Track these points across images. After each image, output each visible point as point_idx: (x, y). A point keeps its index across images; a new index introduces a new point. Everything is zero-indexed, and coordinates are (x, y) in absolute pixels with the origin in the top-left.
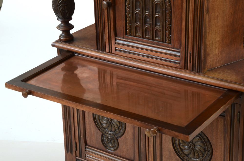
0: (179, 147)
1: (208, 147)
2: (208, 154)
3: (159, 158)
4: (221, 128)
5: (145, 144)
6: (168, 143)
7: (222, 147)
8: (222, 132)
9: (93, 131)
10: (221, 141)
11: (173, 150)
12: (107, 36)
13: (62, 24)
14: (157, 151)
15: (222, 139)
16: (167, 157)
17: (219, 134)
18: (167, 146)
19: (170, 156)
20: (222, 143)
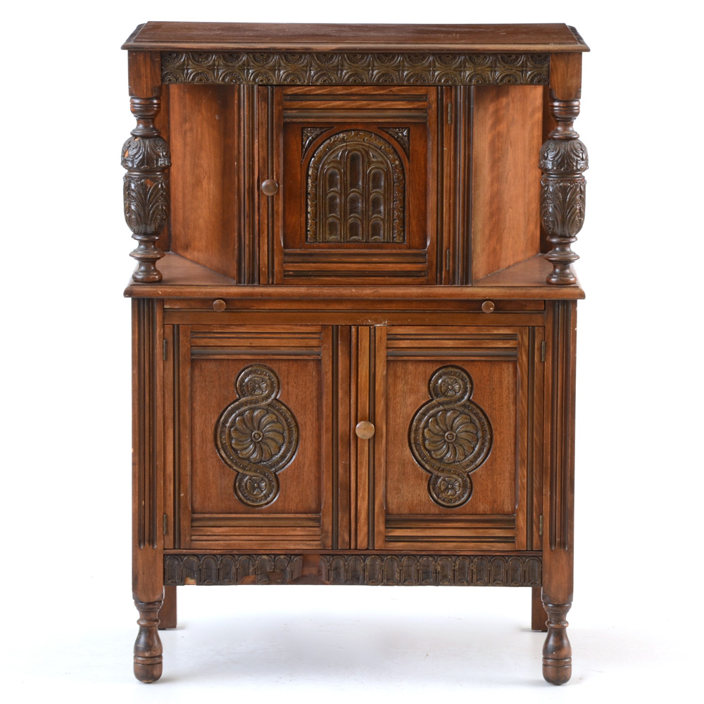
1: (483, 430)
4: (508, 383)
5: (348, 463)
6: (400, 445)
7: (511, 421)
8: (510, 390)
9: (211, 476)
10: (509, 407)
12: (263, 250)
13: (142, 247)
15: (511, 403)
17: (504, 396)
18: (397, 454)
19: (404, 474)
20: (512, 412)
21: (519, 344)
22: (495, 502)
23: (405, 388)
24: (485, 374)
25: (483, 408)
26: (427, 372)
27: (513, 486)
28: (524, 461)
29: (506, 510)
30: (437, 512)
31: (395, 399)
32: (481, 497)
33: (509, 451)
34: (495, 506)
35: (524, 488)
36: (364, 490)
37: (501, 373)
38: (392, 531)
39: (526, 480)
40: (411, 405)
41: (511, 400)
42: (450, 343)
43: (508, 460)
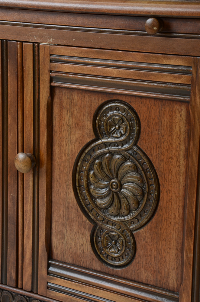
0: (87, 194)
1: (150, 183)
2: (148, 200)
3: (44, 226)
4: (180, 130)
5: (16, 196)
6: (65, 186)
7: (181, 178)
8: (182, 139)
10: (179, 162)
11: (75, 202)
14: (40, 208)
15: (182, 156)
16: (61, 220)
17: (174, 146)
18: (62, 195)
19: (68, 219)
20: (182, 167)
21: (192, 80)
22: (159, 272)
23: (71, 121)
24: (153, 116)
25: (150, 157)
26: (93, 105)
27: (180, 258)
28: (191, 231)
29: (170, 285)
30: (99, 269)
31: (60, 133)
32: (144, 263)
33: (177, 215)
34: (159, 277)
35: (190, 264)
36: (29, 228)
37: (171, 116)
38: (53, 279)
39: (192, 255)
40: (76, 141)
41: (182, 153)
42: (115, 72)
43: (175, 225)
